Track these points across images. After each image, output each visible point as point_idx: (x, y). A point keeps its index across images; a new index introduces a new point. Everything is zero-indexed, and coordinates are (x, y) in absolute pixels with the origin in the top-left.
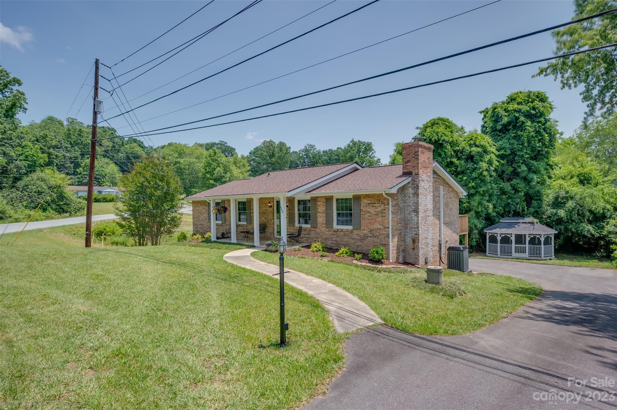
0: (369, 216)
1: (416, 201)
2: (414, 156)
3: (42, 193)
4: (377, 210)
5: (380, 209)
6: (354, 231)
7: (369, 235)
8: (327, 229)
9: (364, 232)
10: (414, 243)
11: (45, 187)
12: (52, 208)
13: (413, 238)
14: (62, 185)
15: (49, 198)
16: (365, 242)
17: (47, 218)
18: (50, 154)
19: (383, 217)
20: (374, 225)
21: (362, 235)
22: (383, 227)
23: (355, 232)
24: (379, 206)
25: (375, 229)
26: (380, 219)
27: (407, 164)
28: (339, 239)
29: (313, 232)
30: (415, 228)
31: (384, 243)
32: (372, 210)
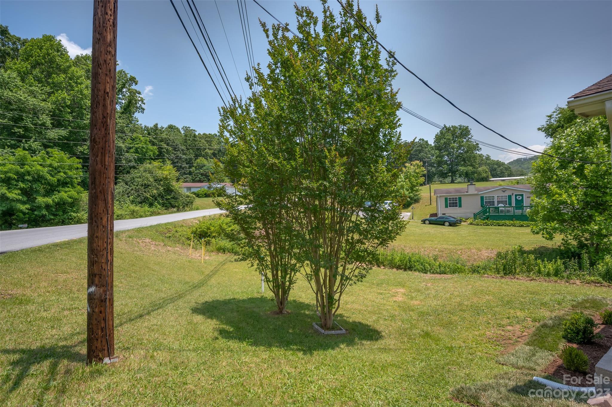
3: (149, 186)
11: (152, 180)
12: (158, 203)
14: (169, 177)
15: (155, 191)
17: (153, 214)
18: (160, 149)
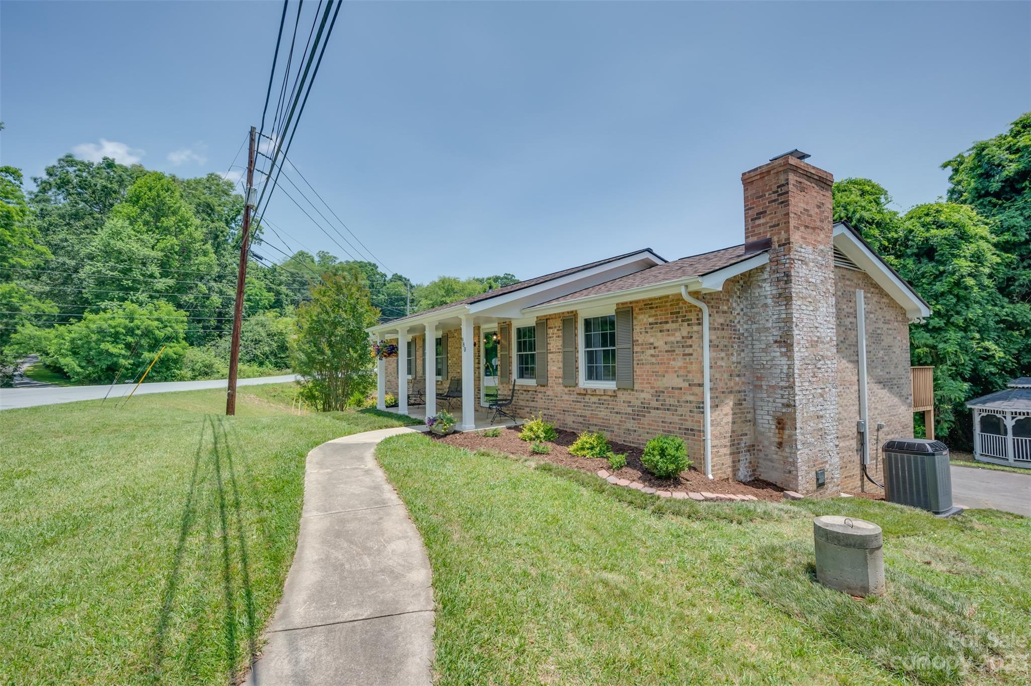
0: (652, 356)
1: (784, 316)
2: (774, 196)
3: (260, 341)
4: (672, 339)
5: (678, 336)
6: (620, 394)
7: (654, 404)
8: (566, 390)
9: (643, 395)
10: (783, 429)
11: (264, 334)
12: (270, 362)
13: (779, 414)
14: (284, 332)
15: (267, 348)
16: (645, 421)
17: (261, 375)
18: (278, 293)
19: (687, 358)
20: (665, 380)
21: (638, 403)
22: (686, 385)
23: (623, 396)
24: (676, 330)
25: (667, 388)
26: (679, 363)
27: (758, 222)
28: (588, 413)
29: (540, 395)
30: (782, 388)
31: (689, 425)
32: (659, 340)
